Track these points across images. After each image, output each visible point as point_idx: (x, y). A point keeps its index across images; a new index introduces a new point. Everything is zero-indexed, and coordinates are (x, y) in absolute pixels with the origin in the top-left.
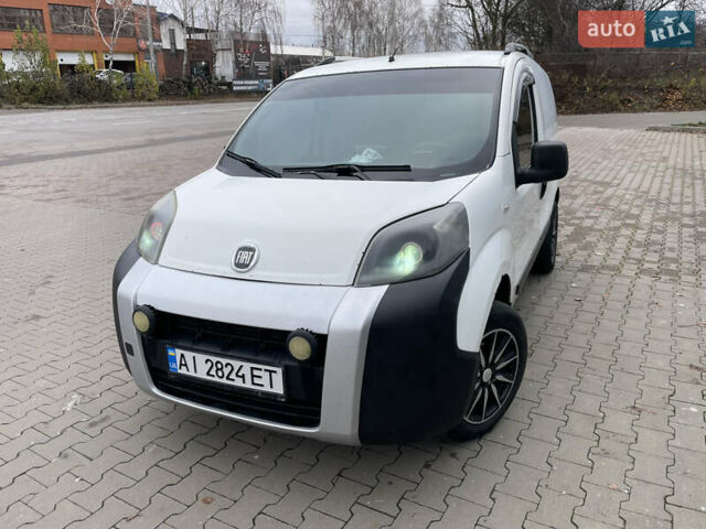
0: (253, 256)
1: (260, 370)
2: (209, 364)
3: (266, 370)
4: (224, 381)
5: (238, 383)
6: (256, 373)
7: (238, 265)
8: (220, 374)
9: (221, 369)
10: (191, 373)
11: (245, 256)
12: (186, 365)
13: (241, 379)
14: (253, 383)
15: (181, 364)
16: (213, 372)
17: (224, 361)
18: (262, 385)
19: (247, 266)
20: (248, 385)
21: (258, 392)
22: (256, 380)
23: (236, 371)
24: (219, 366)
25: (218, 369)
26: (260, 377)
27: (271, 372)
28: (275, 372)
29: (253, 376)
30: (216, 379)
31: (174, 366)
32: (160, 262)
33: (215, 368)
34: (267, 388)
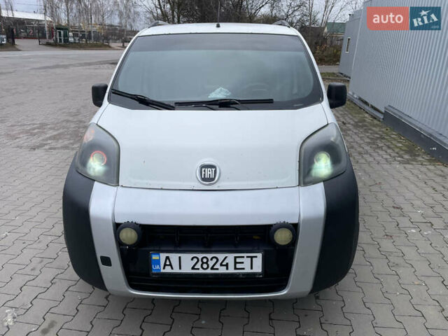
0: (215, 171)
1: (243, 257)
2: (195, 260)
3: (247, 257)
4: (209, 271)
5: (222, 270)
6: (238, 260)
7: (204, 179)
8: (205, 266)
9: (207, 263)
10: (176, 270)
11: (209, 172)
12: (170, 265)
13: (225, 267)
14: (236, 268)
15: (165, 265)
16: (198, 266)
17: (209, 256)
18: (244, 269)
19: (213, 179)
20: (231, 270)
21: (240, 274)
22: (238, 266)
23: (220, 262)
24: (205, 260)
25: (203, 263)
26: (243, 263)
27: (252, 257)
28: (256, 257)
29: (236, 263)
30: (201, 271)
31: (157, 267)
32: (120, 184)
33: (200, 263)
34: (248, 270)
